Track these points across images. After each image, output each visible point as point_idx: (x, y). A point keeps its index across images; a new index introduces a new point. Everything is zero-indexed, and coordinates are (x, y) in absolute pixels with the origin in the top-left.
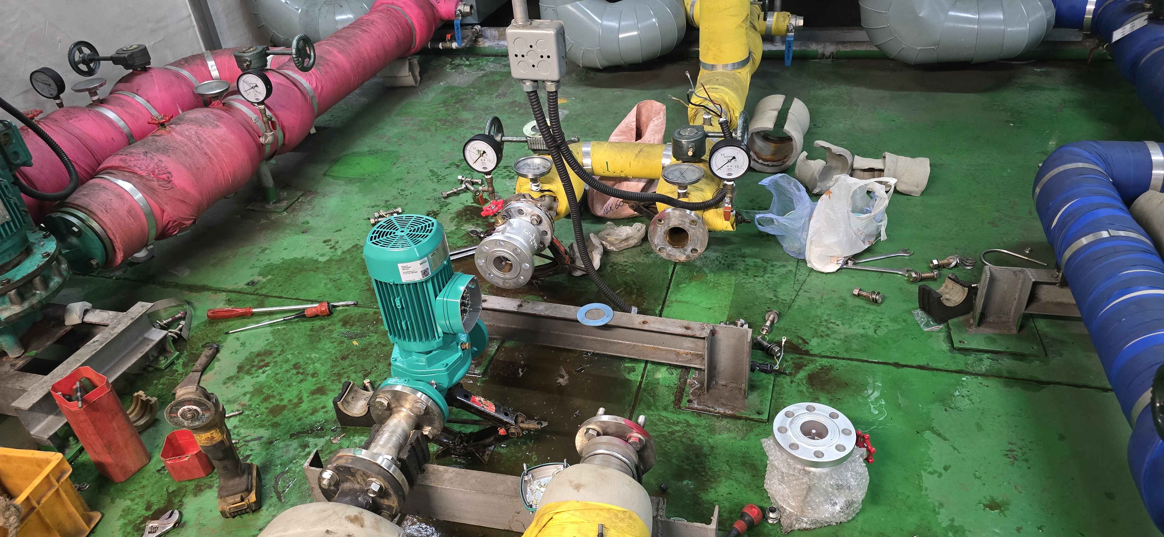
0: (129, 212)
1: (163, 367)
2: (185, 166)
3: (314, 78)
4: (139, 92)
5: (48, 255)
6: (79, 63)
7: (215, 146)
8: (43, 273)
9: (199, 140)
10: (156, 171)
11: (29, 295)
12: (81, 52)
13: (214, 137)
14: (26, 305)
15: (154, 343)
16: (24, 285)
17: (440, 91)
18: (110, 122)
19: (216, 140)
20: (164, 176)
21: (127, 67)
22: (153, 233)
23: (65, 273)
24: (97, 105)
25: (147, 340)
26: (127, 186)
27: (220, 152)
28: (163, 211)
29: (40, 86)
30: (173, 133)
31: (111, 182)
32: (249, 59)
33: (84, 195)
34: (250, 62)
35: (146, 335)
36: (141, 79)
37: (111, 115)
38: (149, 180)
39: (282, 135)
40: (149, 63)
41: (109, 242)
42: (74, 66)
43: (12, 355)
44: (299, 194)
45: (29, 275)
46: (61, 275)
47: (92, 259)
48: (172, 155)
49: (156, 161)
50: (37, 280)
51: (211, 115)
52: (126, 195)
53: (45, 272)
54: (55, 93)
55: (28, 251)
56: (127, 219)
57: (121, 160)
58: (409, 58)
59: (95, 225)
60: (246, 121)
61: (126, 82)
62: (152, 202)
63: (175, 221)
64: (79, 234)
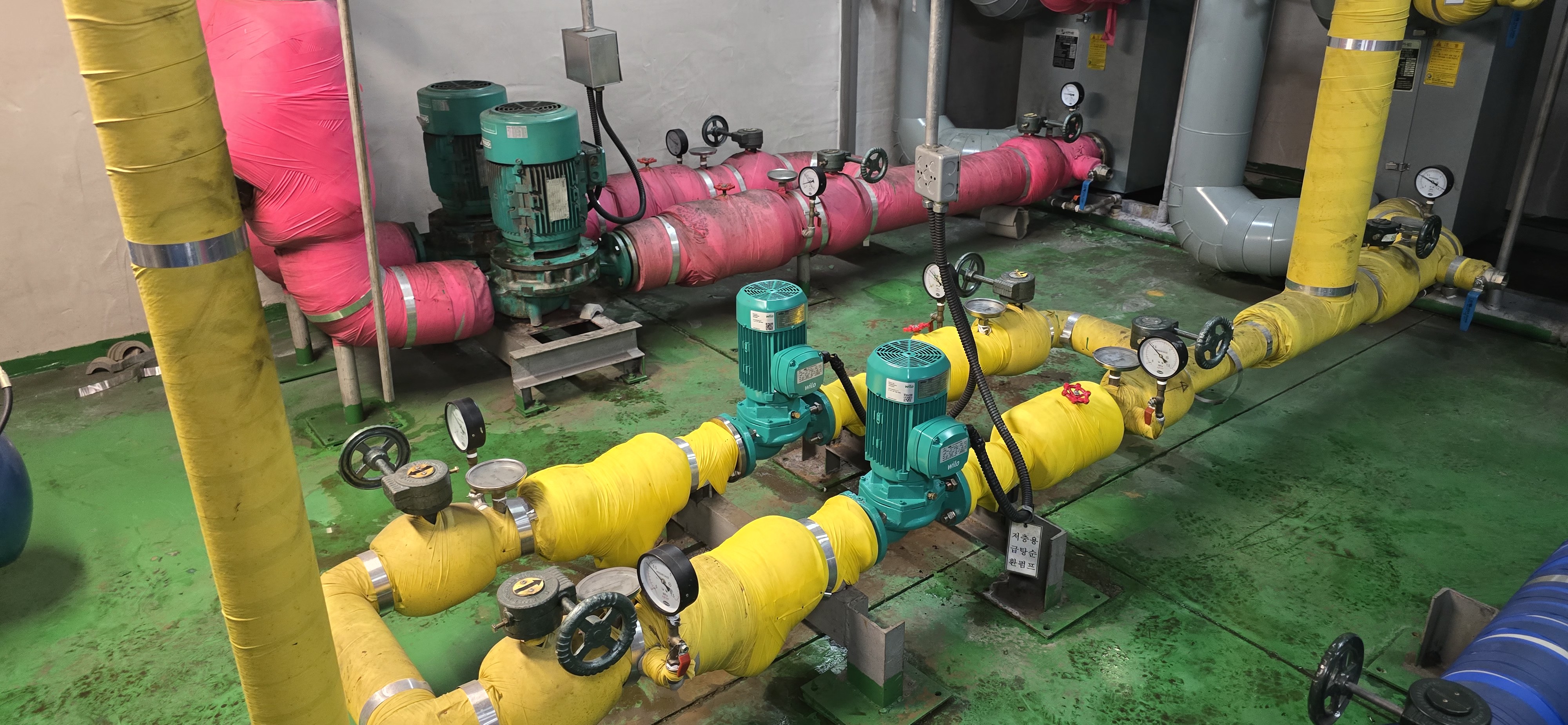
0: (662, 249)
1: (629, 381)
2: (723, 230)
3: (885, 194)
4: (739, 169)
5: (585, 256)
6: (709, 133)
7: (757, 222)
8: (575, 268)
9: (747, 213)
10: (698, 225)
11: (559, 280)
12: (715, 124)
13: (760, 215)
14: (553, 286)
15: (630, 358)
16: (558, 270)
17: (1036, 250)
18: (704, 185)
19: (760, 218)
20: (702, 232)
21: (741, 146)
22: (674, 276)
23: (591, 275)
24: (702, 169)
25: (627, 354)
26: (671, 231)
27: (759, 228)
28: (689, 260)
29: (671, 143)
30: (729, 202)
31: (661, 222)
32: (826, 159)
33: (637, 226)
34: (827, 162)
35: (629, 351)
36: (749, 159)
37: (708, 181)
38: (688, 231)
39: (827, 234)
40: (760, 146)
41: (637, 268)
42: (705, 134)
43: (533, 324)
44: (828, 297)
45: (564, 264)
46: (587, 275)
47: (621, 277)
48: (717, 218)
49: (702, 217)
50: (568, 271)
51: (768, 197)
52: (666, 237)
53: (577, 268)
54: (678, 152)
55: (573, 249)
56: (657, 254)
57: (678, 209)
58: (1020, 208)
59: (633, 252)
60: (797, 211)
61: (735, 158)
62: (683, 248)
63: (696, 272)
64: (619, 254)
